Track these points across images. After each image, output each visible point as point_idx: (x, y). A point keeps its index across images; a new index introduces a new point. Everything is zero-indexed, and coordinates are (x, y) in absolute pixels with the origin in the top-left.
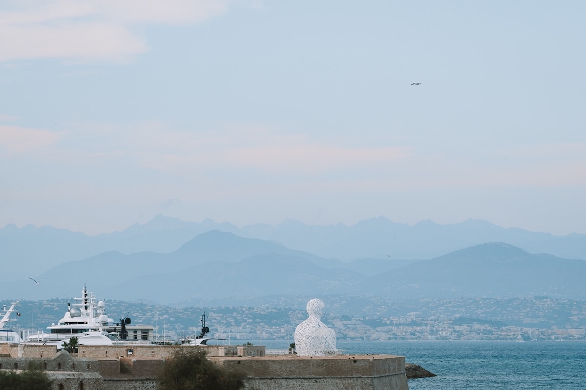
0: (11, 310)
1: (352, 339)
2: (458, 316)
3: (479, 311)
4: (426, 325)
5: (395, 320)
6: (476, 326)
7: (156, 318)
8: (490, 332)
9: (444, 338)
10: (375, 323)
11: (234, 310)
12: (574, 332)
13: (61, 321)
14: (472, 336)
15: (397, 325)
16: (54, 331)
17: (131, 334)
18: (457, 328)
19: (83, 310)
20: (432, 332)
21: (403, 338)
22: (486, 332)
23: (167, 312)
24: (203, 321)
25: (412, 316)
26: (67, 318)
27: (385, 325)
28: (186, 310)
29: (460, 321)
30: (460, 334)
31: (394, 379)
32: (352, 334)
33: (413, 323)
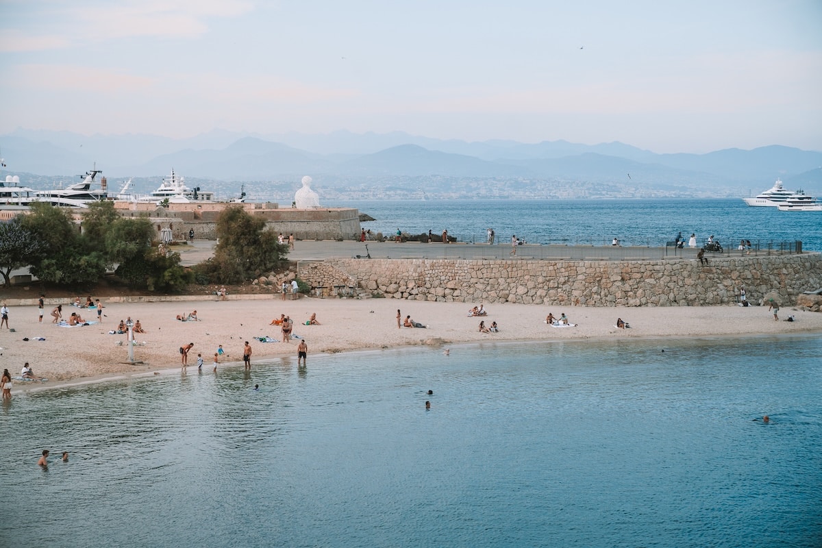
0: (129, 182)
1: (328, 199)
2: (388, 186)
3: (400, 183)
4: (370, 191)
5: (353, 188)
6: (399, 192)
7: (215, 188)
8: (406, 195)
9: (381, 199)
10: (342, 190)
11: (260, 182)
12: (453, 195)
13: (159, 189)
14: (397, 198)
15: (354, 191)
16: (154, 195)
17: (200, 197)
18: (388, 193)
19: (172, 183)
20: (374, 195)
21: (357, 199)
22: (404, 195)
23: (221, 184)
24: (242, 189)
25: (362, 186)
26: (162, 187)
27: (347, 191)
28: (232, 183)
29: (390, 189)
30: (390, 196)
31: (352, 222)
32: (328, 197)
33: (363, 190)
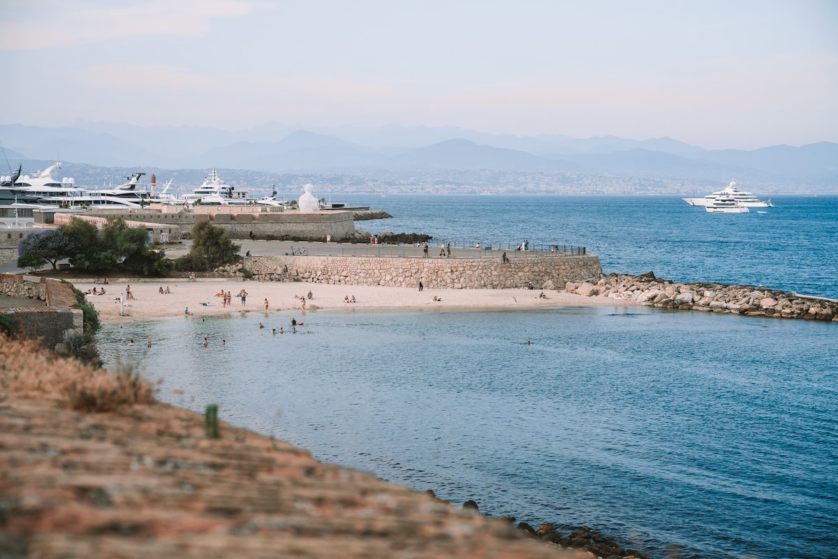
0: (170, 183)
1: (377, 192)
2: (437, 179)
3: (449, 177)
4: (419, 185)
5: (402, 182)
6: (447, 186)
7: (268, 180)
8: (455, 189)
9: (429, 192)
10: (391, 184)
11: (312, 176)
12: (500, 189)
13: (202, 186)
14: (444, 191)
15: (403, 185)
16: (196, 193)
17: (235, 195)
18: (436, 186)
19: (213, 181)
20: (422, 189)
21: (406, 192)
22: (452, 189)
23: (274, 177)
24: (273, 188)
25: (412, 179)
26: (205, 185)
27: (396, 185)
28: (284, 175)
29: (438, 183)
30: (438, 190)
32: (378, 190)
33: (412, 184)
